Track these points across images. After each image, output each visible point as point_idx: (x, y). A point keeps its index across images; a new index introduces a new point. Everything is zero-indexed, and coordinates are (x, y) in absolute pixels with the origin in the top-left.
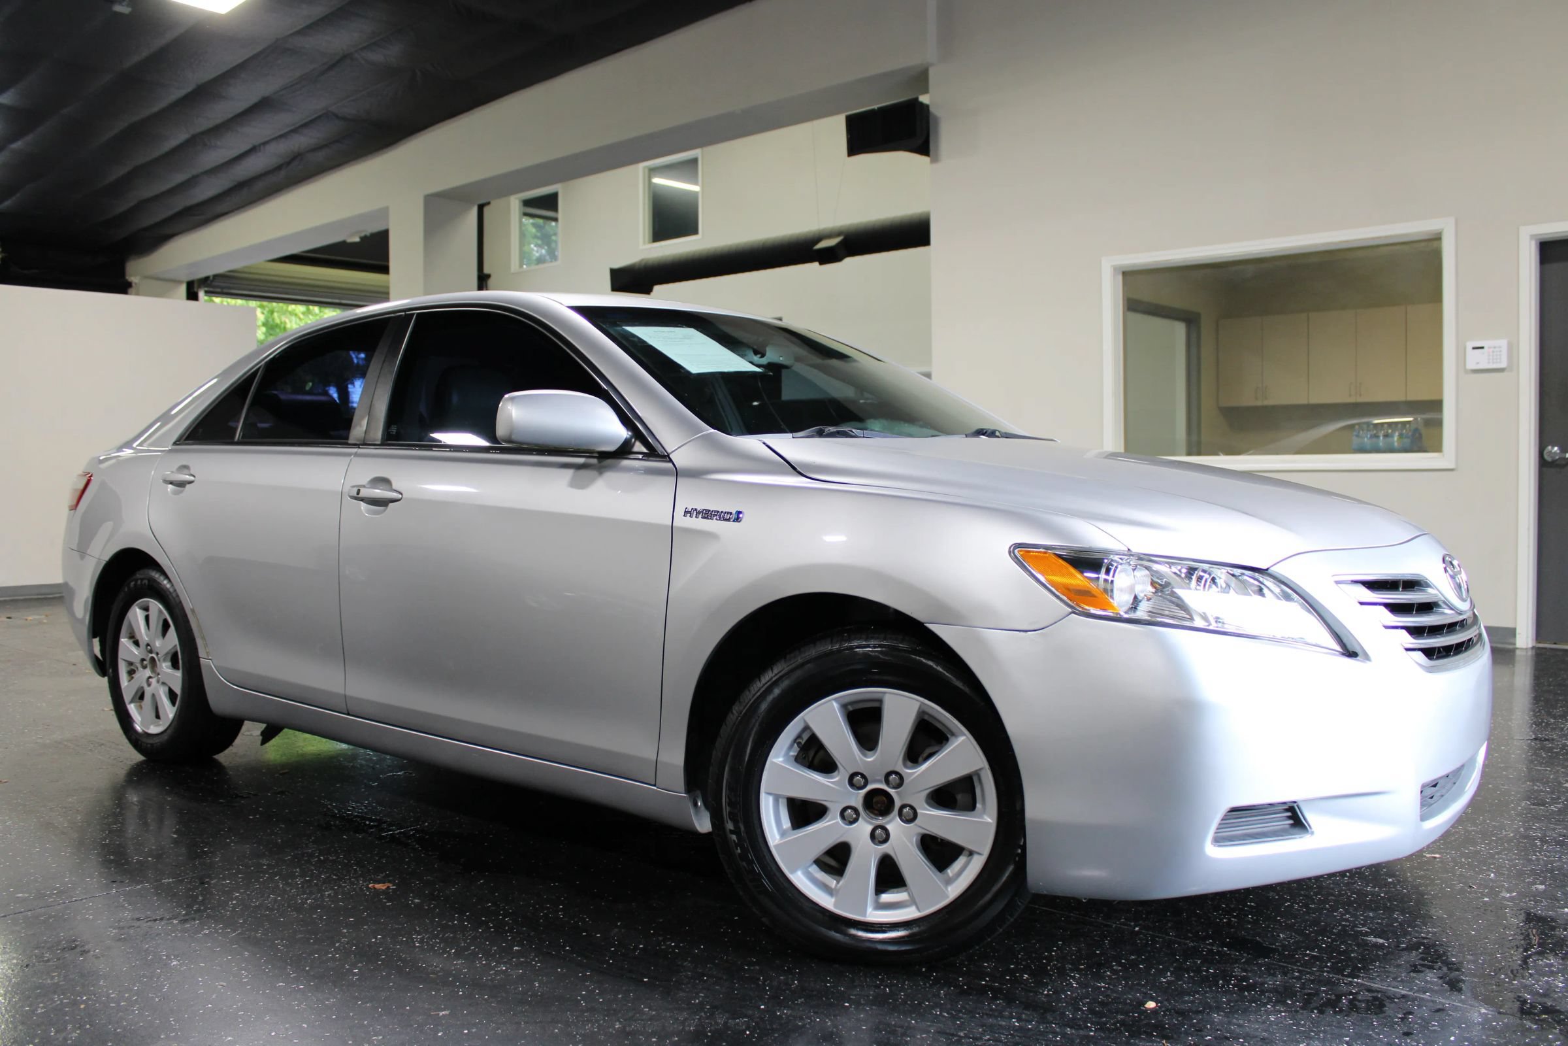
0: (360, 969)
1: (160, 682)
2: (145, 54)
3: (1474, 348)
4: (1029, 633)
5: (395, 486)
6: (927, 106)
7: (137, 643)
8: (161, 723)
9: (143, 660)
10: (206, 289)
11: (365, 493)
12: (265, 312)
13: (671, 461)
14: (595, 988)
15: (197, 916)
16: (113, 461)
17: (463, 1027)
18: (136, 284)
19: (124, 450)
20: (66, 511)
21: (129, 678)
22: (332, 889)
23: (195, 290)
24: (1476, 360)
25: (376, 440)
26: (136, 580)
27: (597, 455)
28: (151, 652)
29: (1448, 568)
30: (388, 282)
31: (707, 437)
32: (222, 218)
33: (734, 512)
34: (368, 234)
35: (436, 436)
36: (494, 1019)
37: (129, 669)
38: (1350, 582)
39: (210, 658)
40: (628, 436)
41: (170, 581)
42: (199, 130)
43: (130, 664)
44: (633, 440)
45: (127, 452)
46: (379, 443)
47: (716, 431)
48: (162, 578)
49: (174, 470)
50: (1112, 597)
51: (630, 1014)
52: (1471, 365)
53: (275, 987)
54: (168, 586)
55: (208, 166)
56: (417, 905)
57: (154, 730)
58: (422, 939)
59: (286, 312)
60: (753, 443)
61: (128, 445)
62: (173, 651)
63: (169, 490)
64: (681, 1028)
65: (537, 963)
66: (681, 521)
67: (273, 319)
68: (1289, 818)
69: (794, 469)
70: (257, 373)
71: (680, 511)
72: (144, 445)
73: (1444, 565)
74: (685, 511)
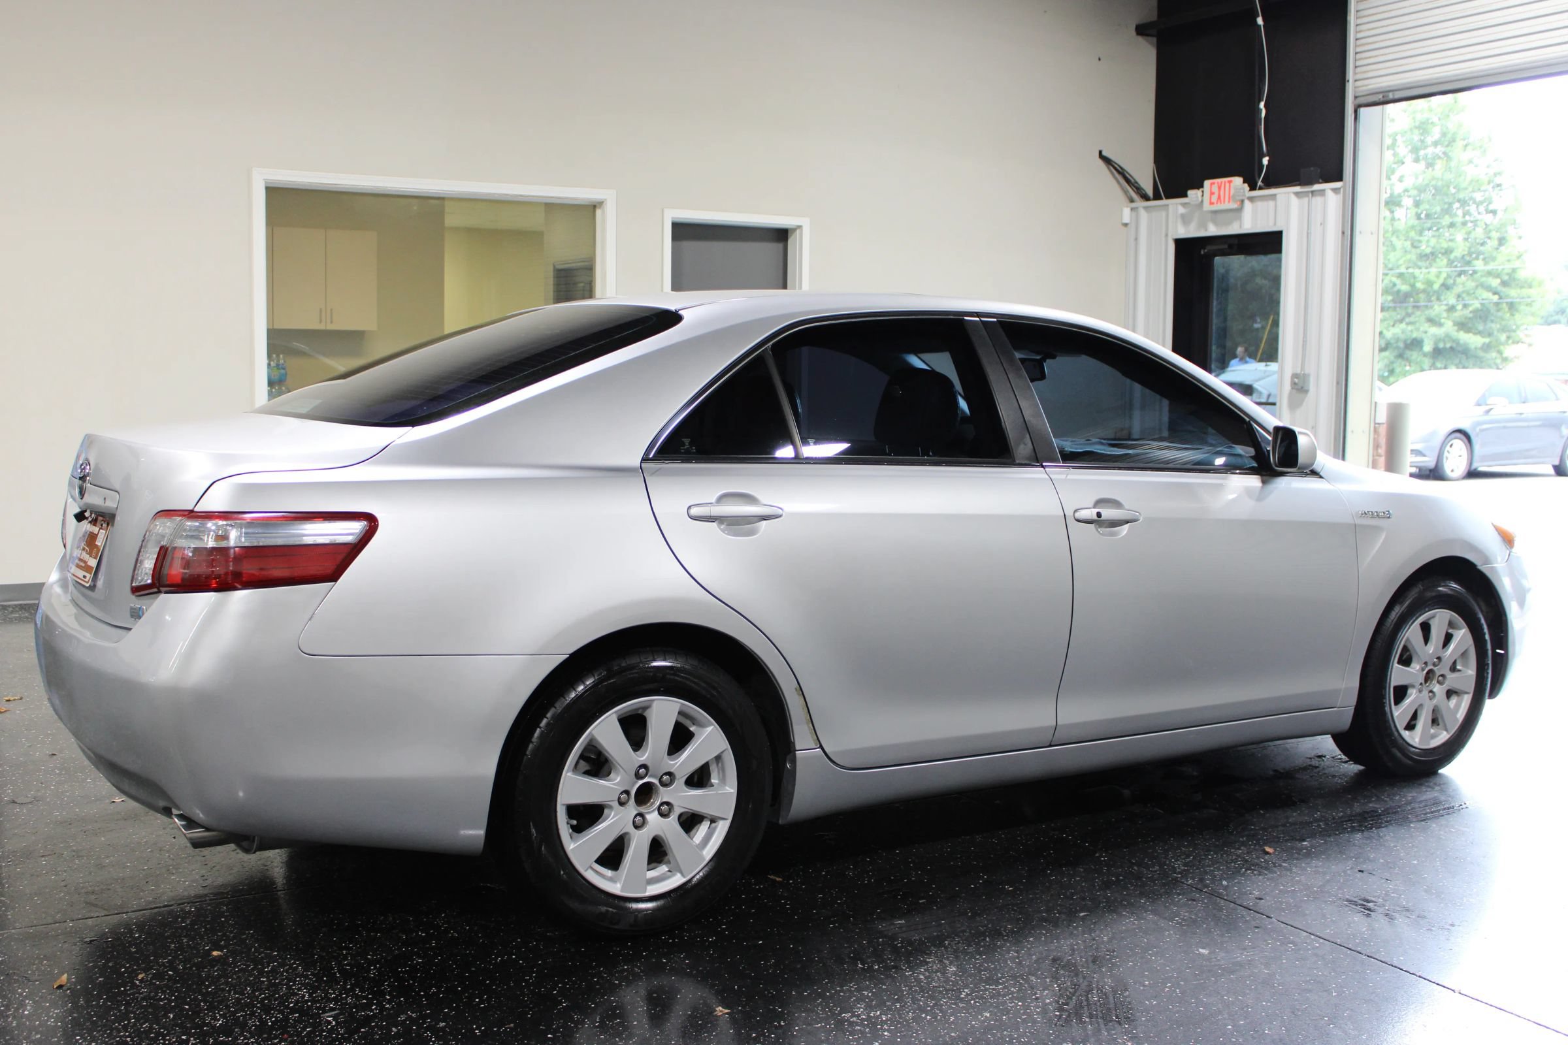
13: (1322, 477)
28: (644, 776)
33: (1385, 511)
39: (820, 745)
66: (1360, 520)
74: (1357, 514)
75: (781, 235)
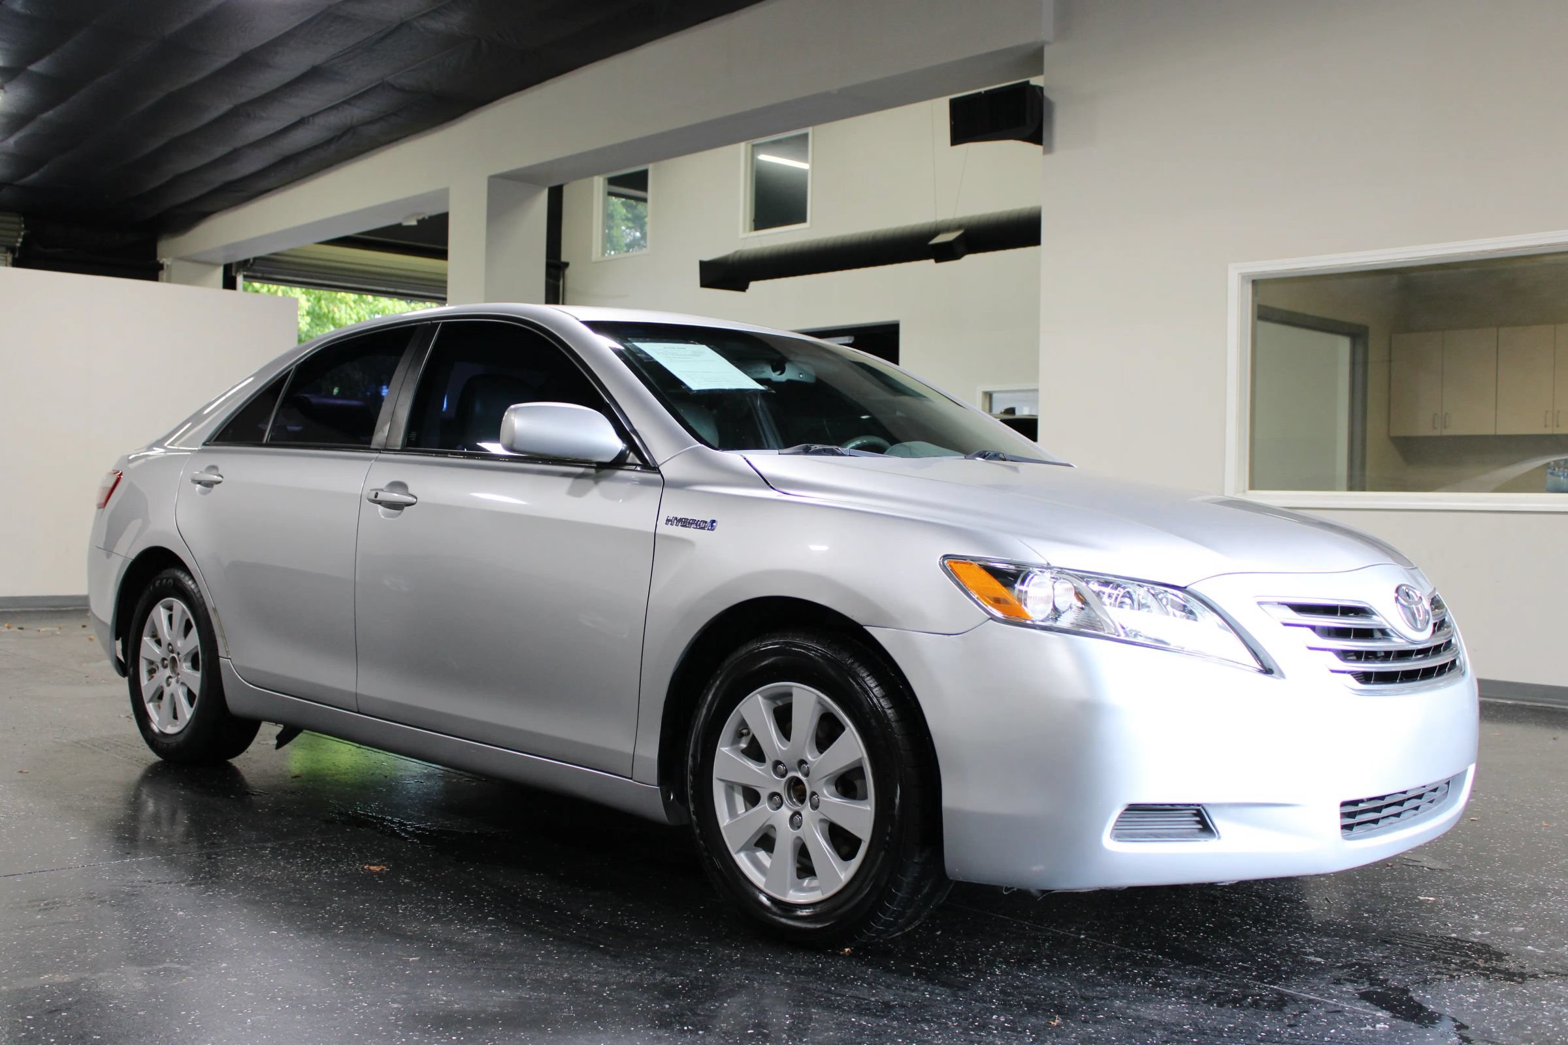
0: (345, 925)
1: (180, 682)
2: (188, 20)
4: (951, 636)
5: (411, 491)
6: (1041, 89)
7: (159, 642)
8: (178, 723)
9: (164, 659)
10: (245, 273)
11: (384, 496)
12: (312, 299)
13: (660, 472)
14: (554, 949)
15: (203, 881)
16: (143, 461)
17: (430, 968)
18: (167, 266)
19: (155, 448)
20: (93, 509)
21: (149, 677)
22: (329, 868)
23: (234, 274)
25: (395, 446)
26: (162, 580)
27: (595, 465)
28: (172, 651)
29: (1399, 598)
30: (446, 269)
31: (695, 451)
32: (265, 195)
33: (709, 521)
34: (427, 217)
35: (484, 445)
36: (458, 965)
37: (149, 668)
38: (1276, 603)
39: (229, 657)
40: (623, 448)
41: (194, 581)
42: (243, 100)
43: (151, 663)
44: (628, 452)
45: (158, 451)
46: (399, 448)
47: (703, 445)
48: (187, 578)
49: (203, 469)
50: (1025, 605)
51: (580, 969)
53: (269, 934)
54: (193, 586)
55: (251, 139)
56: (406, 884)
57: (171, 730)
58: (406, 908)
59: (333, 301)
60: (734, 458)
61: (159, 443)
62: (194, 651)
63: (197, 489)
64: (622, 980)
65: (506, 929)
66: (664, 529)
67: (320, 308)
68: (1198, 822)
69: (766, 482)
70: (286, 379)
71: (663, 519)
72: (176, 445)
73: (1396, 595)
74: (667, 520)
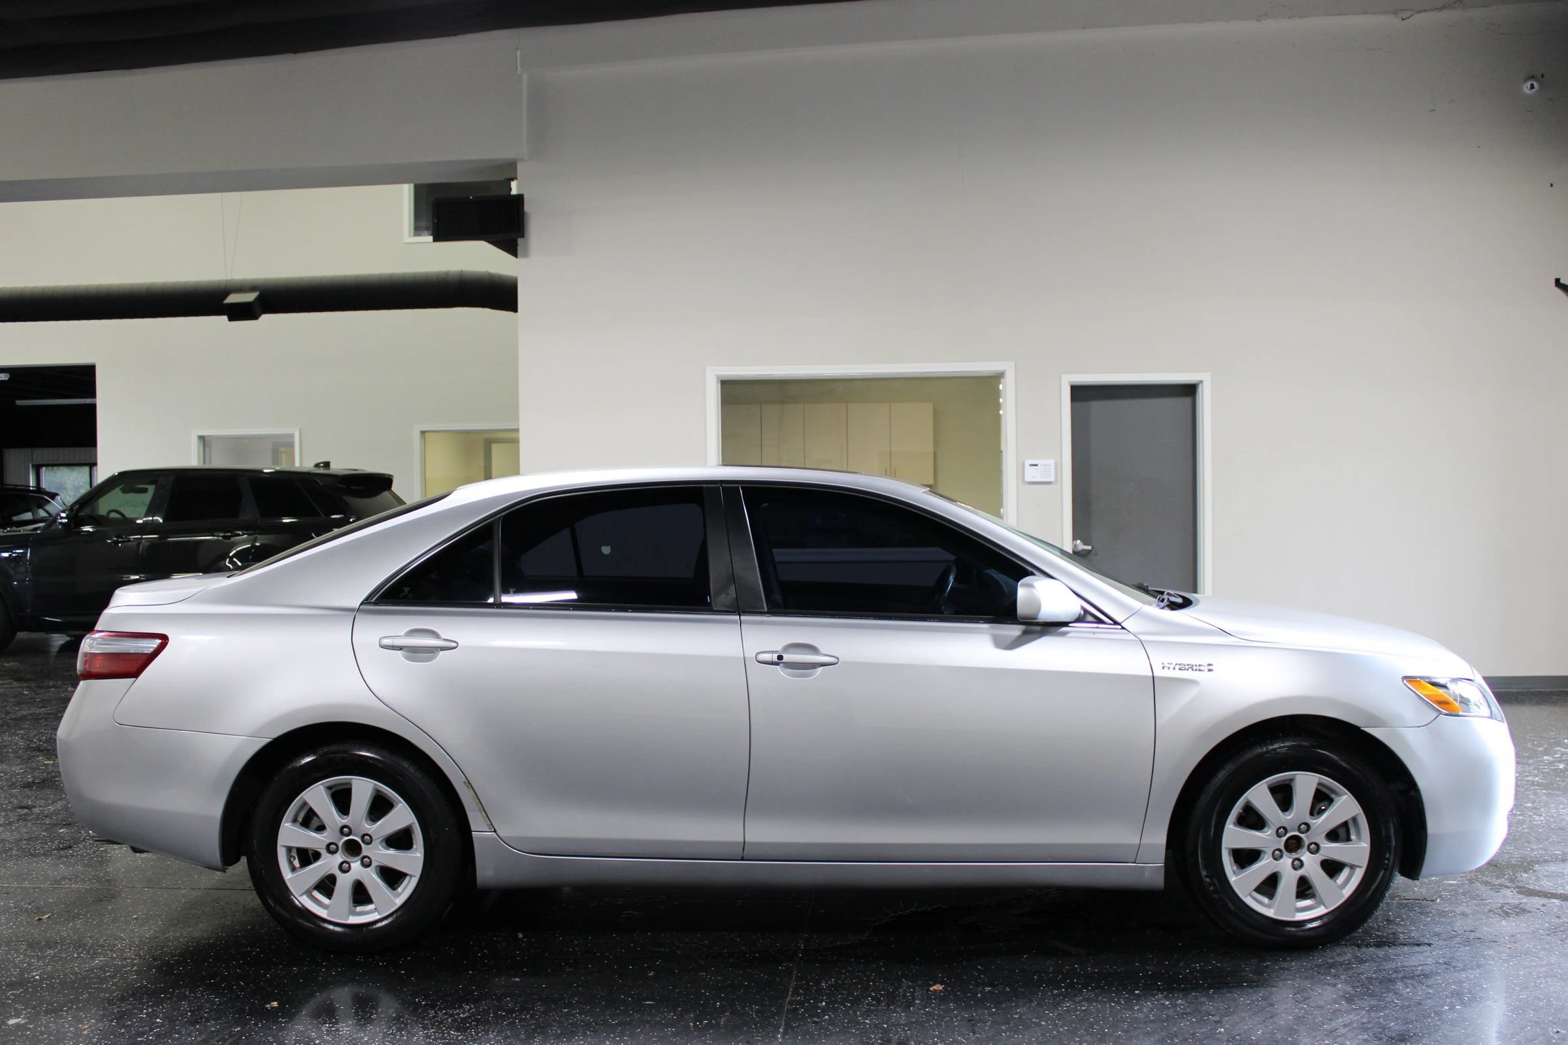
3: (1031, 465)
4: (1421, 728)
7: (318, 827)
13: (1124, 628)
24: (1031, 474)
25: (758, 608)
28: (349, 834)
31: (1142, 611)
33: (1205, 665)
39: (493, 830)
46: (764, 610)
52: (1028, 478)
62: (403, 830)
63: (398, 656)
66: (1163, 673)
69: (1226, 633)
71: (1157, 665)
74: (1163, 666)
75: (1189, 391)
